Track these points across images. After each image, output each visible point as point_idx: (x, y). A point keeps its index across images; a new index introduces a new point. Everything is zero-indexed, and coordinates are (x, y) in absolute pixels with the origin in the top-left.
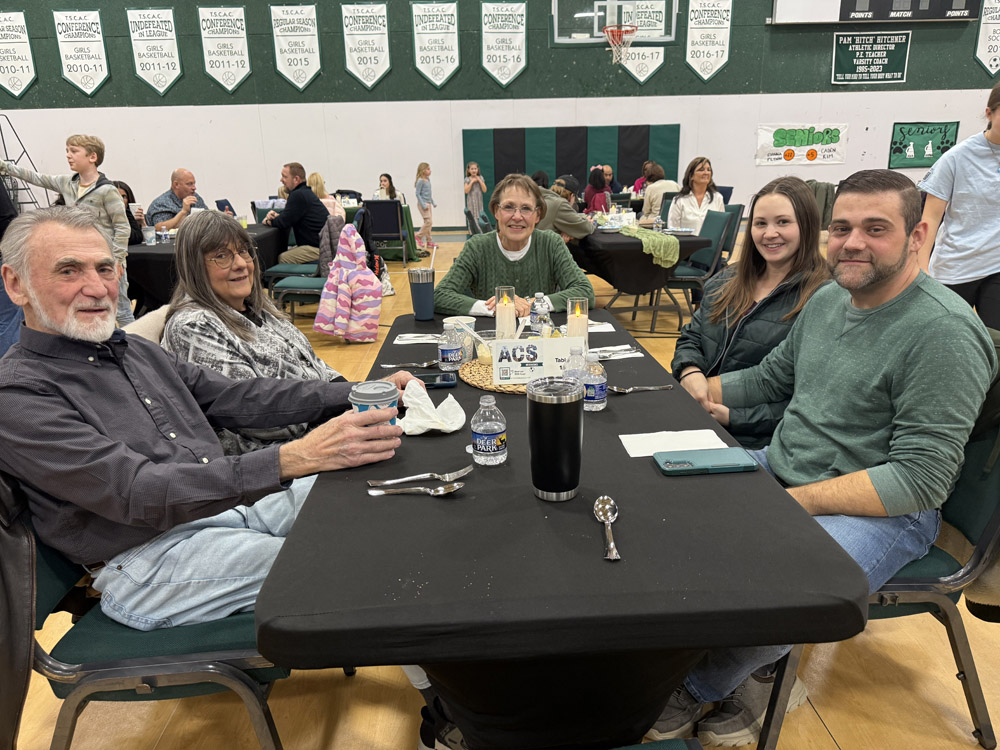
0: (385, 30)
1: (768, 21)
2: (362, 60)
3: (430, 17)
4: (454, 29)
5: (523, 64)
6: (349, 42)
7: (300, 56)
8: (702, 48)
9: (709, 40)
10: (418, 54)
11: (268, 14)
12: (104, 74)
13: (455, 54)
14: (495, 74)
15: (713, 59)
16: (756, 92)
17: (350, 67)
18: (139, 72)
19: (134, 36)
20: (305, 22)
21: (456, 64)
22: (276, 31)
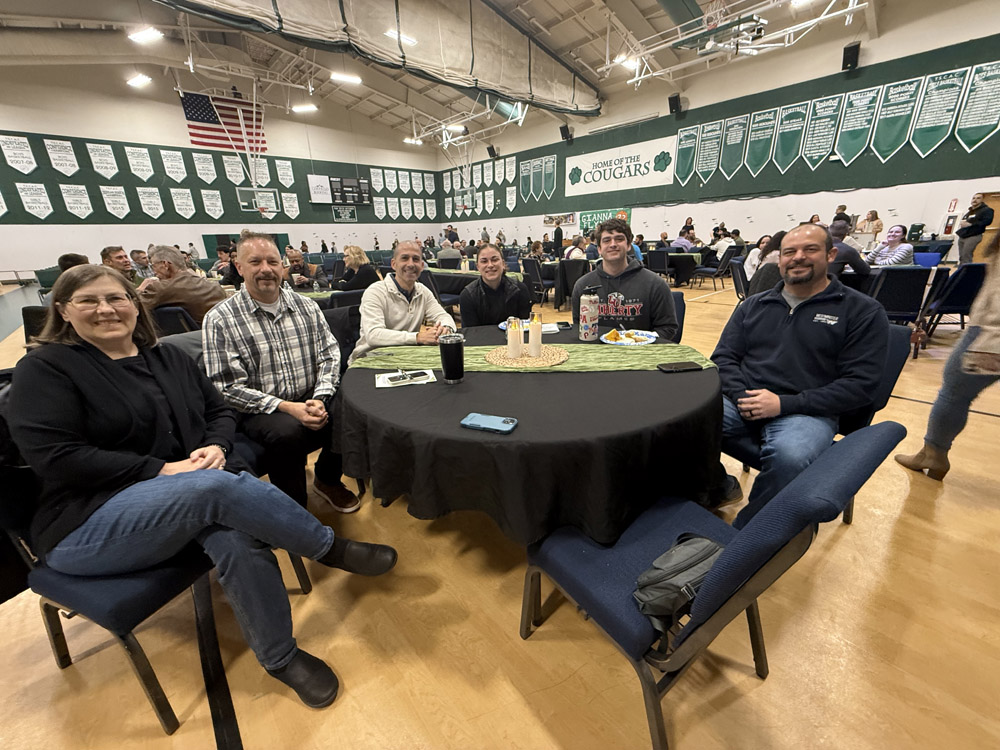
0: (159, 198)
1: (310, 202)
2: (150, 209)
3: (179, 194)
4: (190, 198)
5: (223, 212)
6: (142, 201)
7: (118, 206)
8: (290, 209)
9: (291, 206)
10: (176, 207)
11: (99, 189)
13: (193, 207)
14: (211, 215)
15: (294, 213)
17: (145, 211)
18: (27, 210)
19: (22, 194)
20: (120, 192)
21: (194, 211)
22: (104, 196)
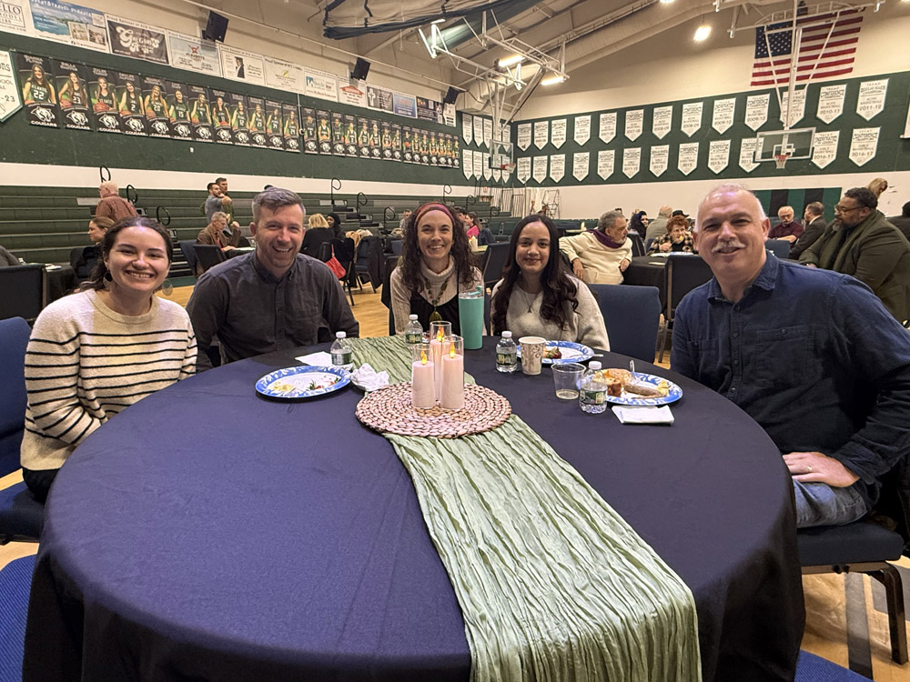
0: (697, 153)
1: (901, 137)
2: (684, 165)
3: (718, 147)
4: (728, 150)
5: (759, 163)
6: (680, 158)
7: (660, 164)
8: (859, 151)
9: (864, 147)
10: (710, 161)
11: (650, 149)
12: (587, 174)
13: (727, 161)
14: (744, 168)
15: (865, 156)
16: (893, 170)
17: (679, 168)
18: (599, 173)
19: (599, 160)
20: (664, 151)
21: (727, 165)
22: (652, 156)
